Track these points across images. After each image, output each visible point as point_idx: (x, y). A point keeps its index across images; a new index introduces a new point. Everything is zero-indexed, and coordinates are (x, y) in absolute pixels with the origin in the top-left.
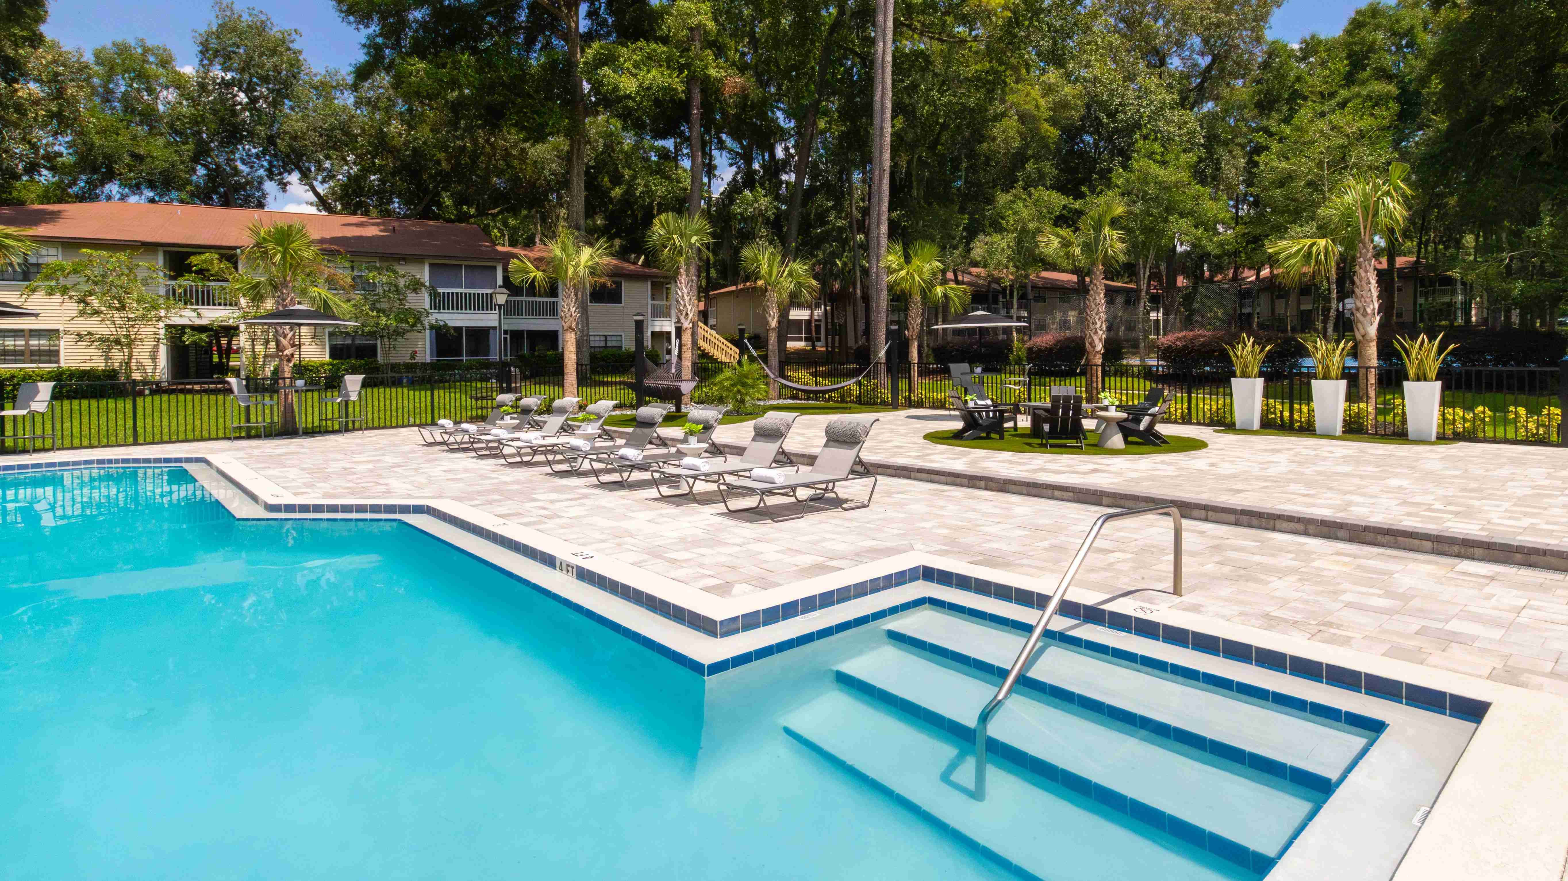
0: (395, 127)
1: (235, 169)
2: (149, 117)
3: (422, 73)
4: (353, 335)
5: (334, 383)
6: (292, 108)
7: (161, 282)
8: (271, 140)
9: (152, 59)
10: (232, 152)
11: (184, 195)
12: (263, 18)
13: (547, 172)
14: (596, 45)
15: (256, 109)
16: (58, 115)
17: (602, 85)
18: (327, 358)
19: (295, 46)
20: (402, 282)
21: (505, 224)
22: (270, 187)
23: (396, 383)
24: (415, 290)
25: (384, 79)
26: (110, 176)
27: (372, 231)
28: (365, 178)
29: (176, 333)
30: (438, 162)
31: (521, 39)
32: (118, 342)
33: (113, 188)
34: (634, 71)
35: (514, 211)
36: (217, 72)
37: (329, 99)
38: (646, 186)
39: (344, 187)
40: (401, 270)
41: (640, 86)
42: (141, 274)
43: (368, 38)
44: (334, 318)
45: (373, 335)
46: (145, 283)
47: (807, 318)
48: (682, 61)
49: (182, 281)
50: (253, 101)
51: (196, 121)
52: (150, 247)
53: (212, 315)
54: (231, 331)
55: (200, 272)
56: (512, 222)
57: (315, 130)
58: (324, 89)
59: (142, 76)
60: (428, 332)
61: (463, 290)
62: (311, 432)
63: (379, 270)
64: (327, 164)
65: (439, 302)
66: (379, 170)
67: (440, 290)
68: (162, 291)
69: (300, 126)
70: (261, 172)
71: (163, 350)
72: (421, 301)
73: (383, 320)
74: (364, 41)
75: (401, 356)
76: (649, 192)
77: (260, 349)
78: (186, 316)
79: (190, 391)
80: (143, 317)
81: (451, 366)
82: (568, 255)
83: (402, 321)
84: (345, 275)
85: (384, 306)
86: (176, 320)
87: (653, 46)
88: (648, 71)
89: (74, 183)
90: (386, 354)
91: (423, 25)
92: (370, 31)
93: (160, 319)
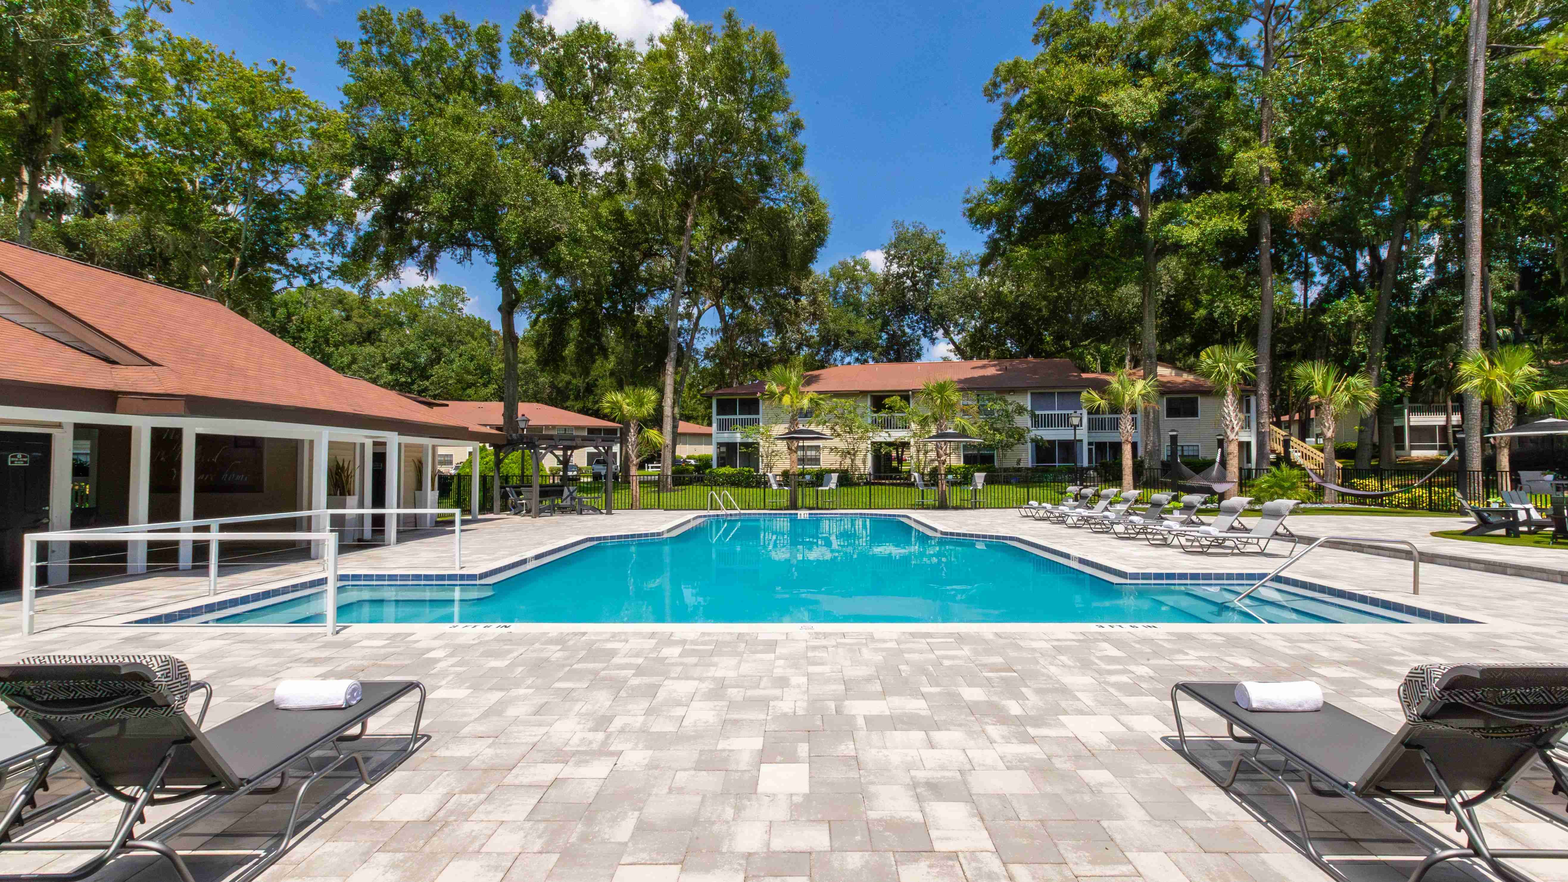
0: (1007, 288)
1: (903, 332)
2: (857, 307)
3: (1025, 257)
4: (979, 447)
5: (966, 479)
6: (938, 285)
7: (870, 415)
8: (926, 310)
9: (858, 267)
10: (902, 321)
11: (876, 354)
12: (922, 226)
13: (1130, 306)
14: (1162, 206)
15: (916, 290)
16: (814, 314)
17: (1168, 239)
18: (962, 464)
19: (941, 242)
20: (1010, 408)
21: (1098, 350)
22: (924, 342)
23: (1007, 482)
24: (1020, 414)
25: (1000, 262)
26: (837, 346)
27: (991, 371)
28: (987, 327)
29: (877, 447)
30: (1040, 310)
31: (1103, 207)
32: (849, 453)
33: (838, 354)
34: (1197, 221)
35: (1105, 340)
36: (894, 268)
37: (962, 274)
38: (1225, 307)
39: (972, 336)
40: (1010, 398)
41: (1202, 233)
42: (859, 411)
43: (989, 237)
44: (967, 437)
45: (990, 447)
46: (862, 417)
47: (1443, 423)
48: (1245, 203)
49: (880, 414)
50: (915, 284)
51: (882, 304)
52: (863, 393)
53: (897, 435)
54: (905, 445)
55: (890, 408)
56: (1104, 348)
57: (953, 299)
58: (959, 268)
59: (854, 280)
60: (1029, 444)
61: (1057, 412)
62: (956, 508)
63: (994, 401)
64: (961, 321)
65: (1037, 422)
66: (996, 321)
67: (1037, 413)
68: (870, 421)
69: (944, 298)
70: (920, 332)
71: (869, 457)
72: (1023, 421)
73: (998, 437)
74: (986, 239)
75: (1010, 462)
76: (1229, 313)
77: (921, 456)
78: (882, 436)
79: (885, 484)
80: (861, 438)
81: (1046, 470)
82: (1123, 387)
83: (1010, 437)
84: (972, 403)
85: (999, 426)
86: (878, 439)
87: (1215, 196)
88: (1210, 219)
89: (817, 353)
90: (1000, 460)
91: (1027, 218)
92: (990, 231)
93: (869, 438)
